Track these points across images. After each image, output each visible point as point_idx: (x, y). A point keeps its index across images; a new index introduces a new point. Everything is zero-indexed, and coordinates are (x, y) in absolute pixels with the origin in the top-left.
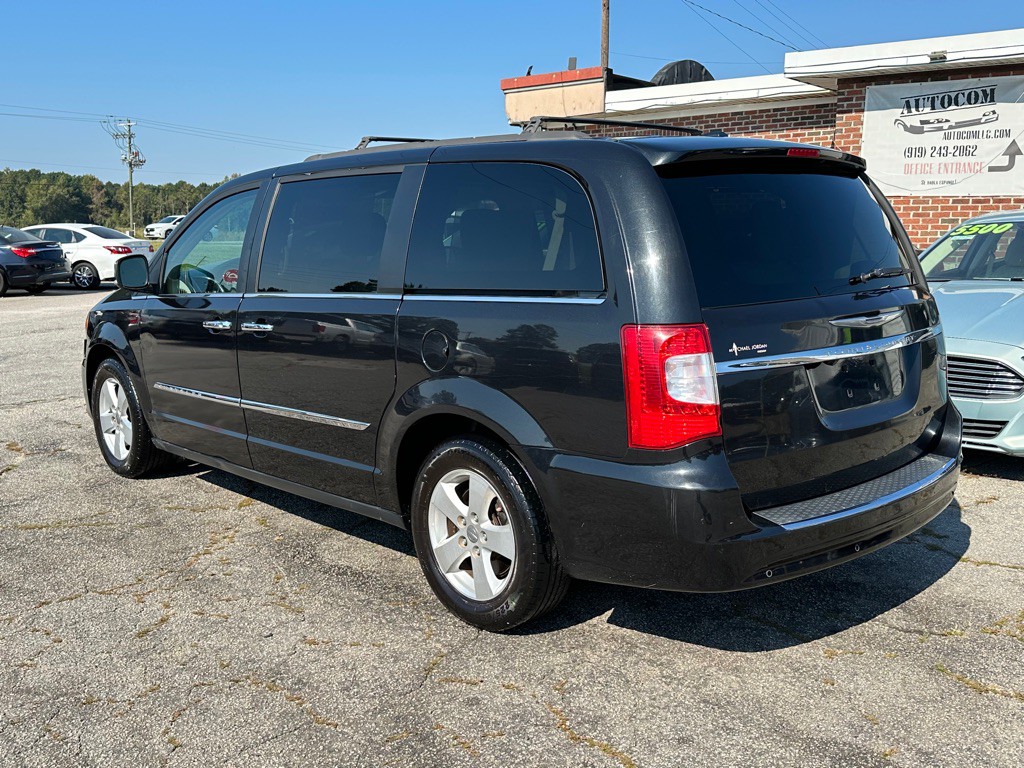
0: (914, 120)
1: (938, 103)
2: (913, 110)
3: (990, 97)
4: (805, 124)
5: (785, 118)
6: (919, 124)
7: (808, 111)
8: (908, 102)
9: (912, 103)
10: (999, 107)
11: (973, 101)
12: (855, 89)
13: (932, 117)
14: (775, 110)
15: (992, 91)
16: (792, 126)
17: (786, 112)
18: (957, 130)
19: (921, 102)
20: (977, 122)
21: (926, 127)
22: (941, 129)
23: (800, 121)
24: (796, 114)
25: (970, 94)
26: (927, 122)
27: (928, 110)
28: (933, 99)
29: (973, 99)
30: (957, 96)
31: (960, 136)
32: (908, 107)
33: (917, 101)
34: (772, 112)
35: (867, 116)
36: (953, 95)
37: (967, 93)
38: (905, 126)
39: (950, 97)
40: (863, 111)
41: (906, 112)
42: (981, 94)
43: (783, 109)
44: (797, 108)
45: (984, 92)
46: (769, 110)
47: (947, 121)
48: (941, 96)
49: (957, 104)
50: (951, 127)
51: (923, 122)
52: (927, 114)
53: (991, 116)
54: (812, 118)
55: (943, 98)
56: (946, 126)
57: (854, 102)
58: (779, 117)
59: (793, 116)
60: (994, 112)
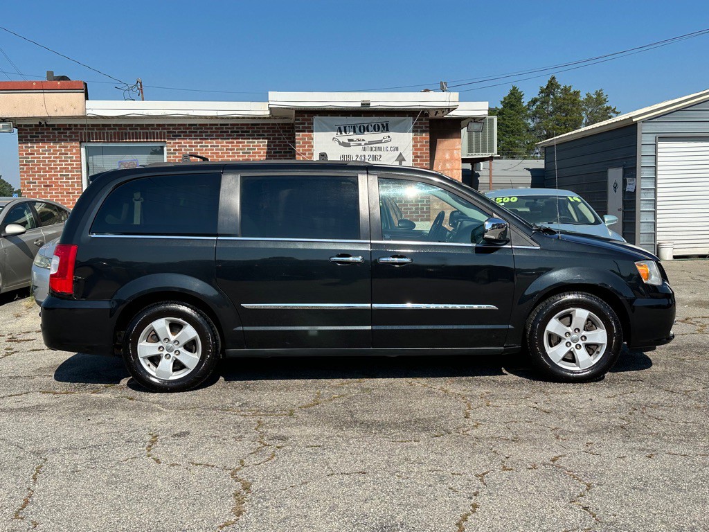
0: (344, 138)
1: (357, 130)
2: (343, 133)
3: (386, 128)
4: (244, 135)
5: (230, 130)
6: (347, 142)
7: (245, 127)
8: (339, 128)
9: (342, 129)
10: (391, 134)
11: (377, 130)
12: (306, 117)
13: (355, 137)
14: (221, 125)
15: (387, 124)
16: (235, 137)
17: (230, 126)
18: (369, 146)
19: (347, 128)
20: (380, 142)
21: (352, 143)
22: (360, 145)
23: (240, 133)
24: (237, 128)
25: (375, 126)
26: (352, 140)
27: (352, 133)
28: (354, 127)
29: (377, 129)
30: (368, 126)
31: (371, 149)
32: (341, 132)
33: (345, 128)
34: (219, 126)
35: (315, 135)
36: (366, 126)
37: (373, 125)
38: (339, 142)
39: (364, 127)
40: (312, 132)
41: (339, 133)
42: (381, 126)
43: (227, 125)
44: (238, 125)
45: (383, 125)
46: (217, 125)
47: (363, 140)
48: (359, 126)
49: (368, 131)
50: (366, 144)
51: (349, 140)
52: (352, 136)
53: (388, 139)
54: (249, 132)
55: (360, 127)
56: (363, 143)
57: (306, 125)
58: (225, 130)
59: (235, 130)
60: (389, 137)
